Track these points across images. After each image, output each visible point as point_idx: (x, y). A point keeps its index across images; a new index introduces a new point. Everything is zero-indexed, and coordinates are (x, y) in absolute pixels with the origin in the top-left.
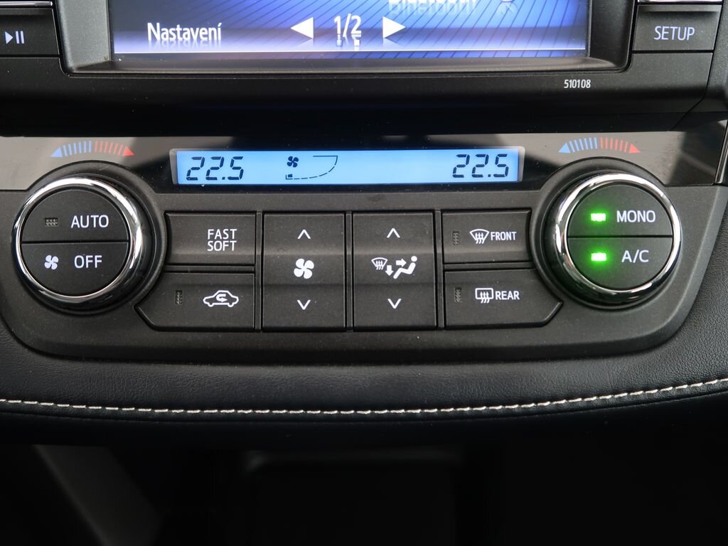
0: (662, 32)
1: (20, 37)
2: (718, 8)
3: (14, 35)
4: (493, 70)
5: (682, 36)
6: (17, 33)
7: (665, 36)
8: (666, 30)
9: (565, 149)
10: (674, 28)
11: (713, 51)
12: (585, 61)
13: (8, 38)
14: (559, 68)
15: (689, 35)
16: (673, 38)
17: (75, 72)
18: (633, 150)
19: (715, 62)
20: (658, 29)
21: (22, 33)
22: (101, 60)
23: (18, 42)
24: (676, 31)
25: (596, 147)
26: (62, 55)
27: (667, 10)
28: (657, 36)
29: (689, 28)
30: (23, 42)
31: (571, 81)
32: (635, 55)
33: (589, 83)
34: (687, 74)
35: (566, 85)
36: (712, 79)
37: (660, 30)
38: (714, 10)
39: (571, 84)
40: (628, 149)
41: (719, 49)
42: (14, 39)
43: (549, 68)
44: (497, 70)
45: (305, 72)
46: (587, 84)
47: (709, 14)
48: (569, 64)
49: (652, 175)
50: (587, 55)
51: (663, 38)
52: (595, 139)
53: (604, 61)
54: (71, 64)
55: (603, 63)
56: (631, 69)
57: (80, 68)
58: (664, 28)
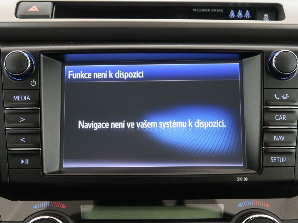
0: (273, 160)
1: (27, 161)
2: (294, 151)
3: (25, 161)
4: (209, 174)
5: (281, 161)
7: (275, 161)
8: (275, 159)
9: (240, 205)
10: (278, 158)
11: (294, 167)
12: (245, 170)
13: (23, 162)
14: (235, 173)
15: (284, 160)
16: (278, 162)
17: (47, 175)
18: (267, 205)
19: (295, 171)
20: (272, 158)
21: (28, 160)
22: (56, 170)
24: (279, 159)
25: (253, 204)
26: (42, 168)
27: (275, 151)
28: (272, 161)
29: (284, 158)
30: (28, 163)
31: (240, 178)
32: (264, 168)
33: (247, 179)
34: (285, 175)
35: (238, 180)
36: (295, 177)
37: (273, 159)
38: (293, 151)
39: (240, 179)
40: (265, 205)
41: (297, 166)
42: (25, 162)
43: (231, 173)
44: (211, 174)
45: (136, 175)
46: (246, 179)
47: (292, 153)
48: (239, 172)
49: (275, 215)
50: (246, 168)
51: (274, 162)
52: (252, 201)
53: (253, 170)
54: (45, 172)
55: (251, 171)
56: (263, 174)
57: (48, 173)
58: (274, 158)
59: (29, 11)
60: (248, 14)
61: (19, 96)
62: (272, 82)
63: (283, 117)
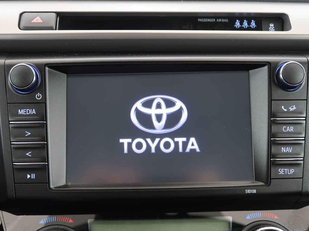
0: (281, 171)
1: (33, 176)
2: (302, 162)
3: (31, 175)
4: (217, 186)
5: (289, 172)
6: (32, 174)
7: (283, 172)
8: (283, 170)
9: (248, 217)
10: (286, 170)
11: (302, 178)
12: (253, 183)
13: (29, 176)
14: (243, 185)
15: (292, 172)
16: (286, 173)
17: (54, 189)
18: (276, 217)
19: (303, 182)
20: (280, 170)
21: (34, 174)
22: (62, 184)
23: (32, 178)
24: (287, 170)
25: (261, 216)
26: (49, 183)
27: (283, 163)
28: (280, 173)
29: (292, 170)
30: (34, 178)
31: (248, 190)
32: (272, 180)
33: (255, 191)
34: (293, 187)
35: (246, 192)
36: (303, 188)
37: (281, 170)
39: (248, 191)
40: (274, 217)
41: (304, 177)
42: (31, 177)
43: (239, 185)
44: (219, 186)
45: (144, 188)
46: (254, 191)
47: (299, 164)
48: (247, 184)
49: (284, 227)
50: (253, 180)
51: (282, 173)
52: (260, 213)
53: (261, 182)
54: (52, 186)
55: (259, 183)
56: (271, 185)
57: (55, 188)
58: (282, 169)
59: (32, 22)
60: (253, 24)
61: (24, 110)
62: (279, 93)
63: (291, 129)
